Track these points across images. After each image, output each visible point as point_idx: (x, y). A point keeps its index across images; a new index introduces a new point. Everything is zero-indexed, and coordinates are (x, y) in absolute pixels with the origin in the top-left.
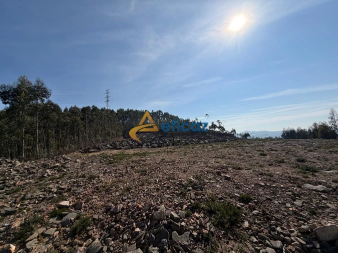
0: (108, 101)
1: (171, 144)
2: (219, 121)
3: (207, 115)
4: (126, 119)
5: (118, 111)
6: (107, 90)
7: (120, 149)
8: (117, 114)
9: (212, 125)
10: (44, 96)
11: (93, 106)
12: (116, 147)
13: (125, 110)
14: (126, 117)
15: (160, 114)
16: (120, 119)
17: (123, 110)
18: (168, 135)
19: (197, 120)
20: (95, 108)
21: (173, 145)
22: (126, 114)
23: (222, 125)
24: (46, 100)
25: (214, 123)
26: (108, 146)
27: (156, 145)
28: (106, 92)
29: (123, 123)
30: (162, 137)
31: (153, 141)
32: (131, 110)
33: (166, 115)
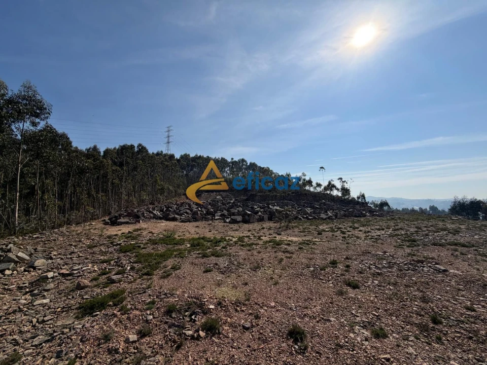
0: (168, 143)
1: (266, 217)
2: (341, 179)
3: (322, 168)
4: (192, 170)
5: (182, 157)
6: (168, 127)
7: (174, 219)
8: (178, 160)
9: (328, 186)
10: (37, 116)
11: (140, 145)
12: (169, 214)
13: (191, 156)
14: (193, 166)
15: (243, 165)
16: (183, 168)
17: (189, 155)
18: (257, 198)
19: (304, 175)
20: (142, 149)
21: (270, 219)
22: (192, 161)
23: (346, 186)
24: (42, 125)
25: (332, 183)
26: (155, 212)
27: (239, 218)
28: (167, 130)
29: (187, 175)
30: (247, 200)
31: (232, 207)
32: (200, 156)
33: (253, 166)
